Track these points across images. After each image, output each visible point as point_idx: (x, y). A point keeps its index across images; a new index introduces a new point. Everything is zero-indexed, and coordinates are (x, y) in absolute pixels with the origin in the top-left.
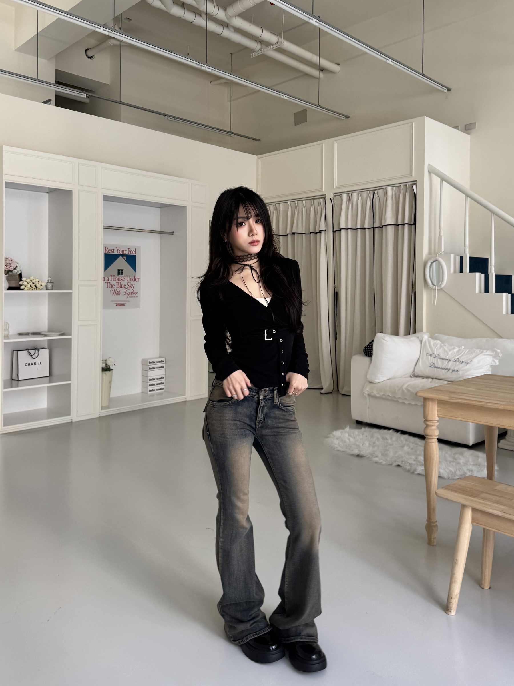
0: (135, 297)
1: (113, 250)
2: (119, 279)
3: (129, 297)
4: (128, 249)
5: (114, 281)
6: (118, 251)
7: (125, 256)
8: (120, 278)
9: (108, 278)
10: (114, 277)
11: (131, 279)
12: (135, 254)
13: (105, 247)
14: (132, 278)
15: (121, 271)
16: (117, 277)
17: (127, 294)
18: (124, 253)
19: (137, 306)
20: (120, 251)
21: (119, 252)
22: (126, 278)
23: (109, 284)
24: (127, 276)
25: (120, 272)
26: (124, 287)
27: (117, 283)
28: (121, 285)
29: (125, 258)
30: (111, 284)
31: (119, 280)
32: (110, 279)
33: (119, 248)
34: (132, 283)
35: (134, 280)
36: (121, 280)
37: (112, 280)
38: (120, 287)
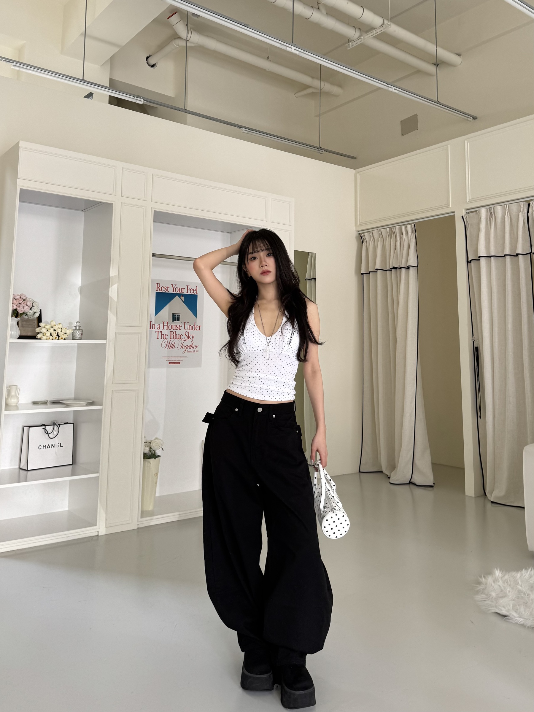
0: (194, 351)
1: (168, 287)
2: (174, 326)
3: (186, 351)
5: (167, 329)
6: (175, 288)
8: (176, 325)
9: (159, 325)
10: (167, 324)
13: (157, 284)
14: (191, 326)
15: (177, 315)
16: (172, 325)
17: (185, 347)
19: (198, 364)
21: (174, 291)
22: (183, 326)
23: (160, 334)
24: (185, 323)
26: (180, 337)
27: (171, 332)
28: (177, 335)
29: (183, 298)
30: (163, 333)
31: (174, 329)
32: (162, 327)
34: (192, 332)
37: (164, 328)
38: (174, 338)
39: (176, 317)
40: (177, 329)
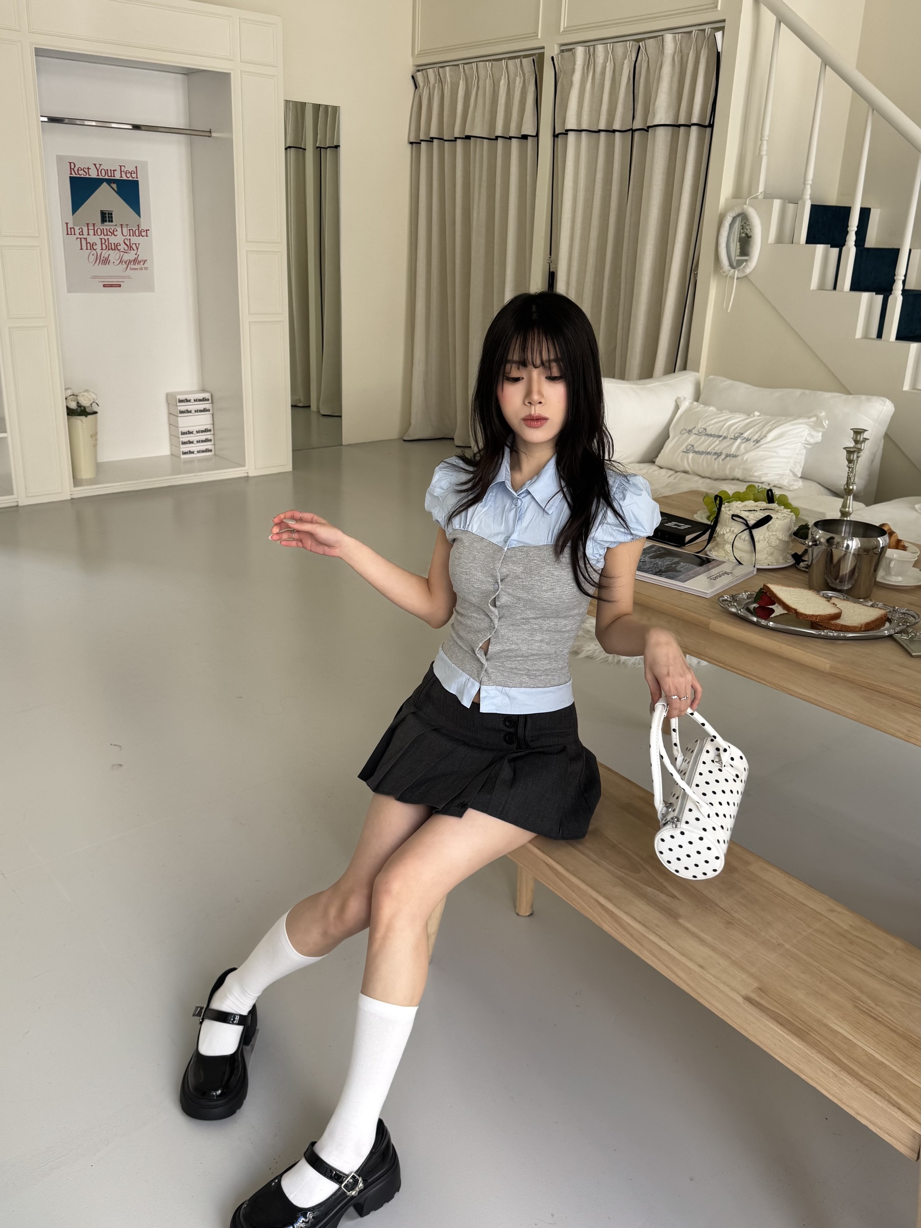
0: (141, 269)
1: (88, 169)
2: (105, 231)
3: (129, 268)
4: (121, 166)
5: (94, 235)
6: (99, 171)
7: (114, 183)
8: (108, 229)
9: (81, 229)
10: (94, 227)
11: (131, 231)
12: (135, 179)
13: (70, 163)
14: (132, 229)
15: (109, 213)
16: (101, 228)
17: (126, 262)
18: (111, 176)
19: (149, 287)
20: (103, 171)
21: (100, 174)
22: (119, 229)
23: (84, 242)
24: (122, 225)
25: (106, 217)
26: (116, 247)
27: (101, 239)
28: (111, 244)
29: (114, 186)
30: (88, 242)
31: (105, 234)
32: (85, 232)
33: (100, 165)
34: (134, 240)
35: (137, 235)
36: (109, 233)
37: (90, 234)
38: (108, 249)
39: (107, 216)
40: (110, 234)
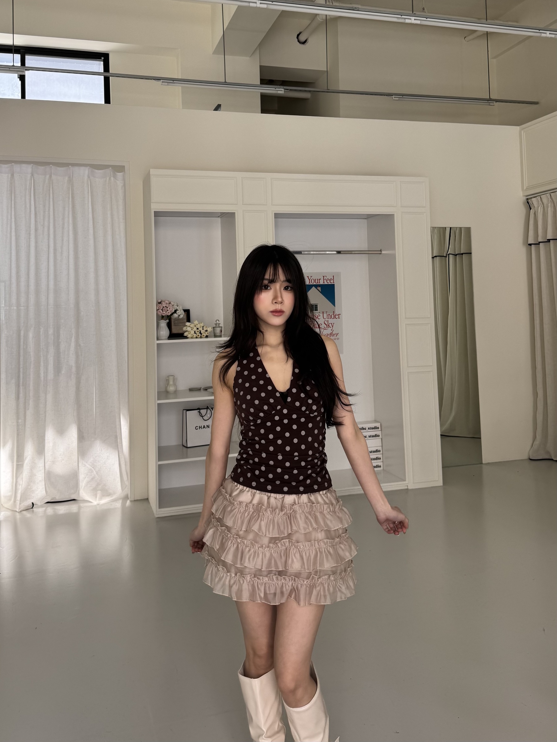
4: (324, 276)
6: (310, 280)
7: (320, 287)
11: (329, 315)
12: (332, 283)
15: (315, 306)
18: (318, 283)
20: (314, 280)
22: (321, 315)
24: (323, 312)
33: (313, 277)
34: (331, 321)
35: (333, 317)
